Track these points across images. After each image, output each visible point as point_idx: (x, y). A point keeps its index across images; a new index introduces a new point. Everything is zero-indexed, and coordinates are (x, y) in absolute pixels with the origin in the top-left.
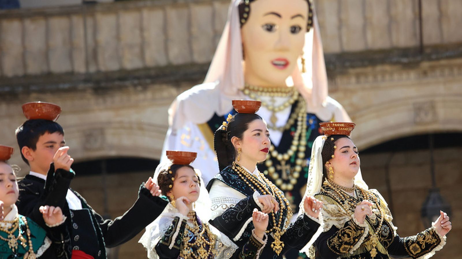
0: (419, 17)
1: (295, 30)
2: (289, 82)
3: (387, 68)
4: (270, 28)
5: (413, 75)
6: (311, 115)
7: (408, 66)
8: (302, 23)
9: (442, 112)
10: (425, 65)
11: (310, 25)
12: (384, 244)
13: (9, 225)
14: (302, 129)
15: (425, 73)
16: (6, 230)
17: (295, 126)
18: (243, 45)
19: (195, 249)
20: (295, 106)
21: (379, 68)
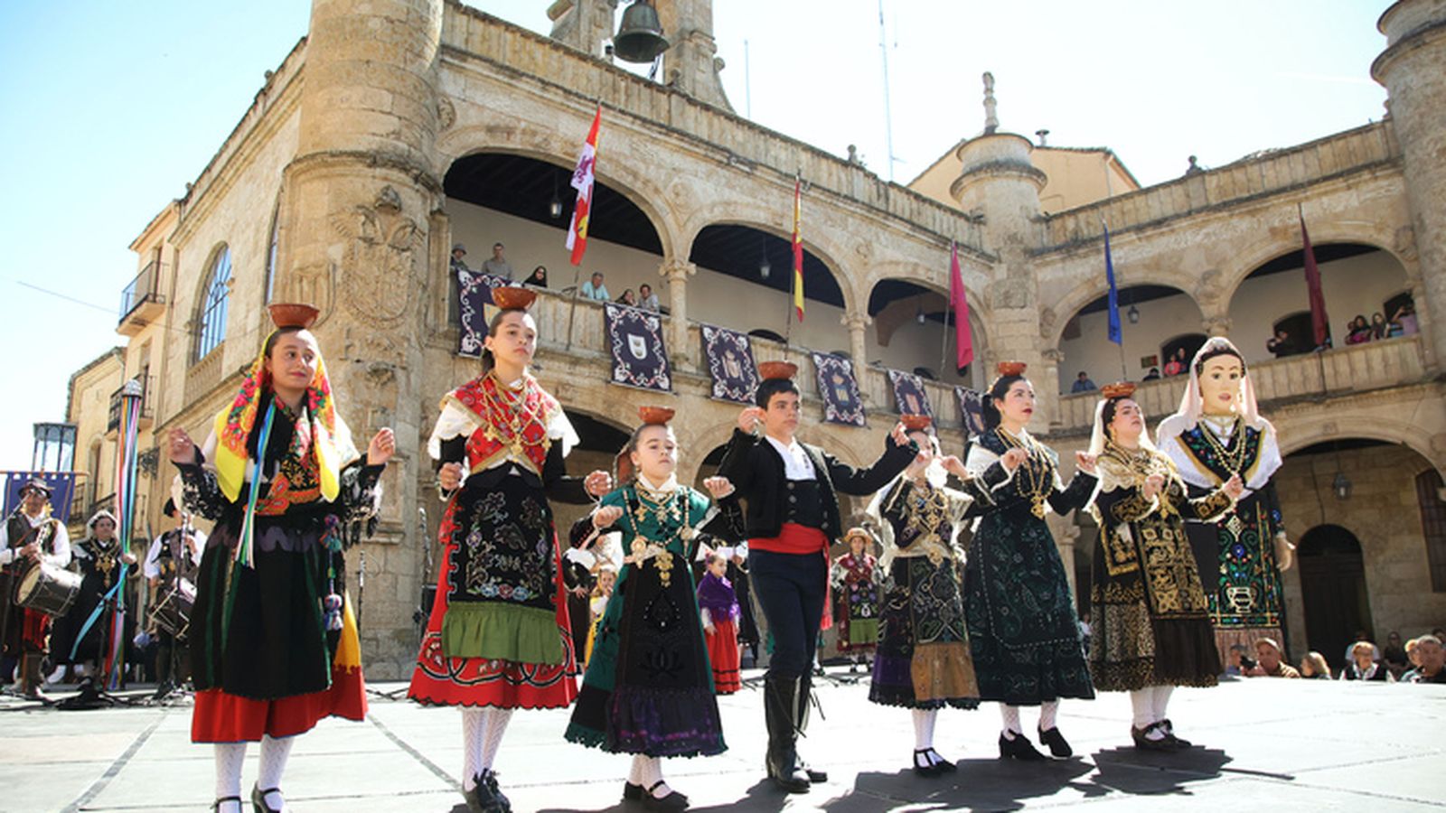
0: (1322, 375)
1: (1233, 376)
2: (1233, 409)
3: (1305, 405)
4: (1217, 376)
5: (1321, 408)
6: (1248, 428)
7: (1317, 403)
8: (1238, 372)
9: (1341, 428)
10: (1328, 401)
11: (1243, 373)
12: (1173, 503)
13: (661, 496)
14: (1242, 436)
15: (1328, 406)
16: (656, 501)
17: (1238, 435)
18: (1200, 389)
19: (924, 515)
20: (1237, 423)
21: (1299, 405)
